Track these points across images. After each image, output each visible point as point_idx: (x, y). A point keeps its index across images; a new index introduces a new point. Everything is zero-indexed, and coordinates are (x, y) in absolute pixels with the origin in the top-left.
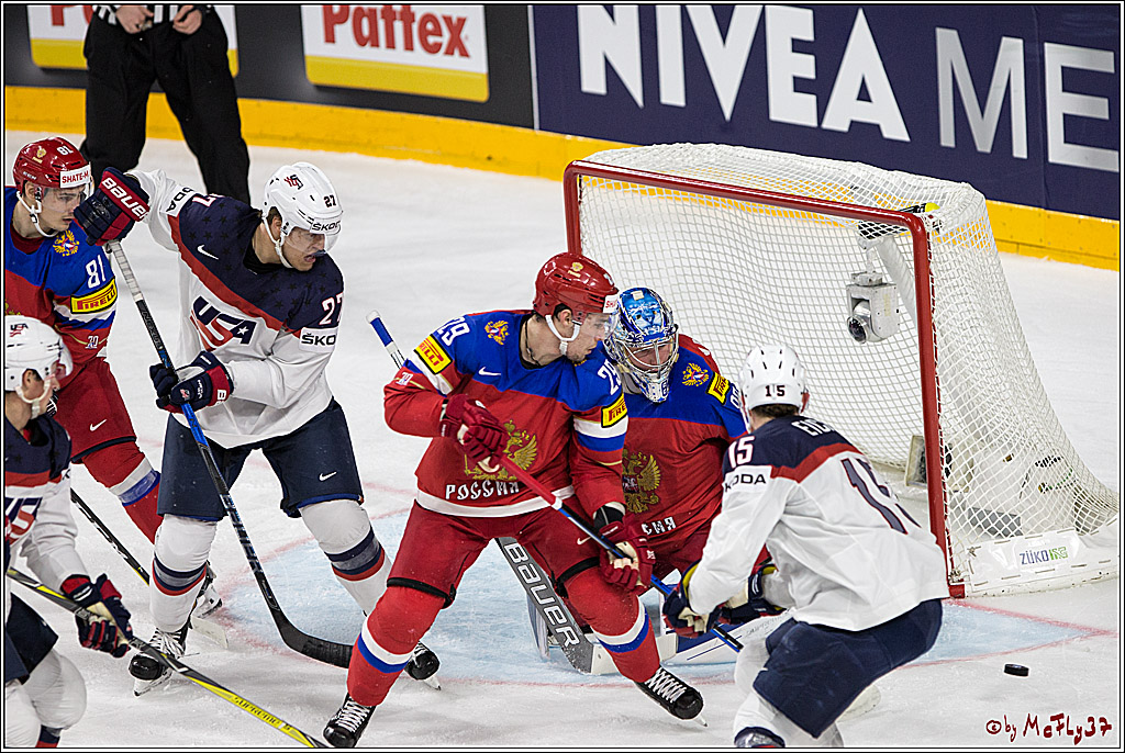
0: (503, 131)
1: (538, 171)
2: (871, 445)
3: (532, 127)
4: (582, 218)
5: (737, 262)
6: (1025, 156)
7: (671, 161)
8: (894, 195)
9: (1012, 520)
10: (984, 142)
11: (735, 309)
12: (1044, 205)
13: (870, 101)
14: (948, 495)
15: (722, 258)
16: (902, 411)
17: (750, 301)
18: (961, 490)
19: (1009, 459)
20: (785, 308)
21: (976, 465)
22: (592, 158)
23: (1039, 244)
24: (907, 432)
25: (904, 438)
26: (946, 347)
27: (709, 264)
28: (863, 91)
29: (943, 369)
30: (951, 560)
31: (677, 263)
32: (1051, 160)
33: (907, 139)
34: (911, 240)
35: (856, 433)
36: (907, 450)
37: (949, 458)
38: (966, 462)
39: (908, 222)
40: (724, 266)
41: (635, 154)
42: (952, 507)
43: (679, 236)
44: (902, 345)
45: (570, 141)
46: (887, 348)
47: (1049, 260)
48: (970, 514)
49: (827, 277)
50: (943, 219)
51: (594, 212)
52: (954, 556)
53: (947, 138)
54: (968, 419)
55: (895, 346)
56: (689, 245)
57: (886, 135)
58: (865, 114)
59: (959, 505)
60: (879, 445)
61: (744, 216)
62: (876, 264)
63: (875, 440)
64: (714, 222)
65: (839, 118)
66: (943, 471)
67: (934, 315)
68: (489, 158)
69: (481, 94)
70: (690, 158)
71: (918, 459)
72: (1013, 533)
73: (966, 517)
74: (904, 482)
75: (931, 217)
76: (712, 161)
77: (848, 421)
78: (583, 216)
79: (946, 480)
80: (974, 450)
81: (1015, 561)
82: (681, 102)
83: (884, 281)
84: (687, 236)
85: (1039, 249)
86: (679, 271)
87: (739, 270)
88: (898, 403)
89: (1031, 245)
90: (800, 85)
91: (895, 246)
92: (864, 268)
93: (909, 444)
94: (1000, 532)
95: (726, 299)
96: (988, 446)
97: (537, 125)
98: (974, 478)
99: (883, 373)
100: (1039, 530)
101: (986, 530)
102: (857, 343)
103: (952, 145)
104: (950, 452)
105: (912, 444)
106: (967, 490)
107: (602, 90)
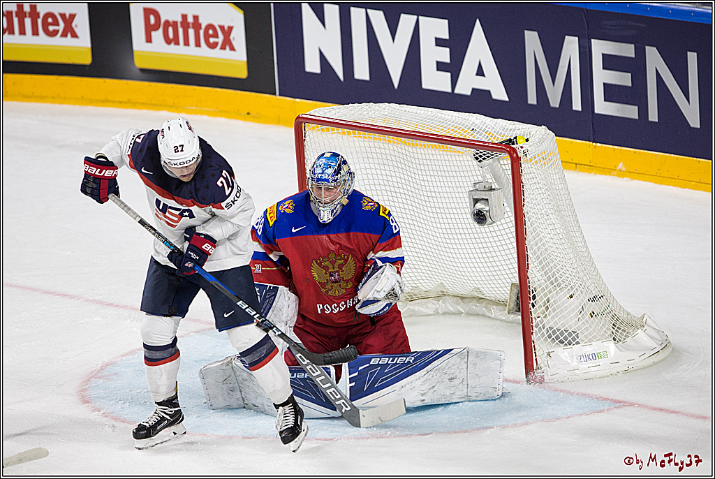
0: (256, 96)
1: (279, 121)
2: (487, 289)
3: (275, 94)
4: (305, 150)
5: (402, 176)
6: (580, 109)
7: (361, 114)
8: (495, 134)
9: (574, 335)
10: (555, 101)
11: (401, 205)
12: (592, 139)
13: (484, 76)
14: (533, 319)
15: (393, 174)
16: (505, 267)
17: (411, 200)
18: (542, 316)
19: (571, 297)
20: (432, 205)
21: (551, 301)
22: (312, 112)
23: (590, 164)
24: (509, 280)
25: (507, 285)
26: (532, 228)
27: (385, 177)
28: (480, 69)
29: (530, 241)
30: (536, 360)
31: (365, 177)
32: (596, 112)
33: (507, 99)
34: (510, 162)
35: (477, 282)
36: (508, 292)
37: (534, 297)
38: (545, 299)
39: (508, 151)
40: (394, 179)
41: (338, 110)
42: (536, 327)
43: (366, 160)
44: (505, 226)
45: (298, 102)
46: (496, 228)
47: (595, 174)
48: (548, 331)
49: (458, 185)
50: (529, 149)
51: (313, 146)
52: (538, 358)
53: (532, 99)
54: (546, 273)
55: (501, 227)
56: (372, 166)
57: (494, 97)
58: (481, 83)
59: (541, 325)
60: (491, 289)
61: (407, 148)
62: (488, 176)
63: (489, 286)
64: (387, 152)
65: (465, 87)
66: (530, 305)
67: (524, 208)
68: (248, 113)
69: (243, 74)
70: (373, 112)
71: (514, 298)
72: (574, 343)
73: (545, 333)
74: (507, 312)
75: (522, 147)
76: (386, 113)
77: (472, 274)
78: (306, 148)
79: (532, 310)
80: (550, 292)
81: (575, 360)
82: (367, 78)
83: (493, 187)
84: (371, 161)
85: (589, 167)
86: (366, 182)
87: (403, 181)
88: (503, 263)
89: (585, 165)
90: (441, 66)
91: (499, 165)
92: (481, 179)
93: (509, 288)
94: (566, 342)
95: (395, 199)
96: (558, 289)
97: (277, 93)
98: (550, 309)
99: (494, 244)
100: (590, 341)
101: (557, 341)
102: (477, 225)
103: (535, 103)
104: (535, 293)
105: (511, 289)
106: (545, 317)
107: (318, 71)
